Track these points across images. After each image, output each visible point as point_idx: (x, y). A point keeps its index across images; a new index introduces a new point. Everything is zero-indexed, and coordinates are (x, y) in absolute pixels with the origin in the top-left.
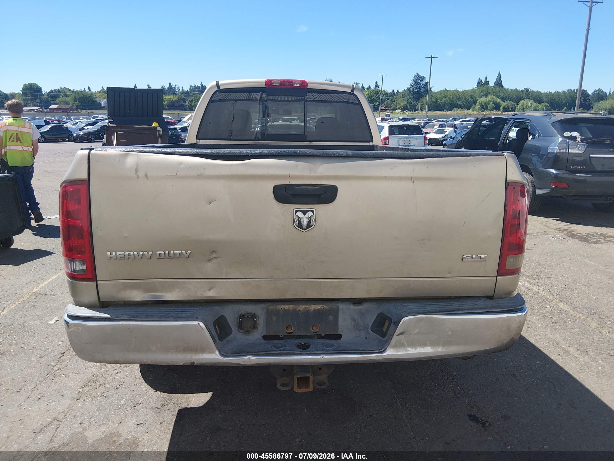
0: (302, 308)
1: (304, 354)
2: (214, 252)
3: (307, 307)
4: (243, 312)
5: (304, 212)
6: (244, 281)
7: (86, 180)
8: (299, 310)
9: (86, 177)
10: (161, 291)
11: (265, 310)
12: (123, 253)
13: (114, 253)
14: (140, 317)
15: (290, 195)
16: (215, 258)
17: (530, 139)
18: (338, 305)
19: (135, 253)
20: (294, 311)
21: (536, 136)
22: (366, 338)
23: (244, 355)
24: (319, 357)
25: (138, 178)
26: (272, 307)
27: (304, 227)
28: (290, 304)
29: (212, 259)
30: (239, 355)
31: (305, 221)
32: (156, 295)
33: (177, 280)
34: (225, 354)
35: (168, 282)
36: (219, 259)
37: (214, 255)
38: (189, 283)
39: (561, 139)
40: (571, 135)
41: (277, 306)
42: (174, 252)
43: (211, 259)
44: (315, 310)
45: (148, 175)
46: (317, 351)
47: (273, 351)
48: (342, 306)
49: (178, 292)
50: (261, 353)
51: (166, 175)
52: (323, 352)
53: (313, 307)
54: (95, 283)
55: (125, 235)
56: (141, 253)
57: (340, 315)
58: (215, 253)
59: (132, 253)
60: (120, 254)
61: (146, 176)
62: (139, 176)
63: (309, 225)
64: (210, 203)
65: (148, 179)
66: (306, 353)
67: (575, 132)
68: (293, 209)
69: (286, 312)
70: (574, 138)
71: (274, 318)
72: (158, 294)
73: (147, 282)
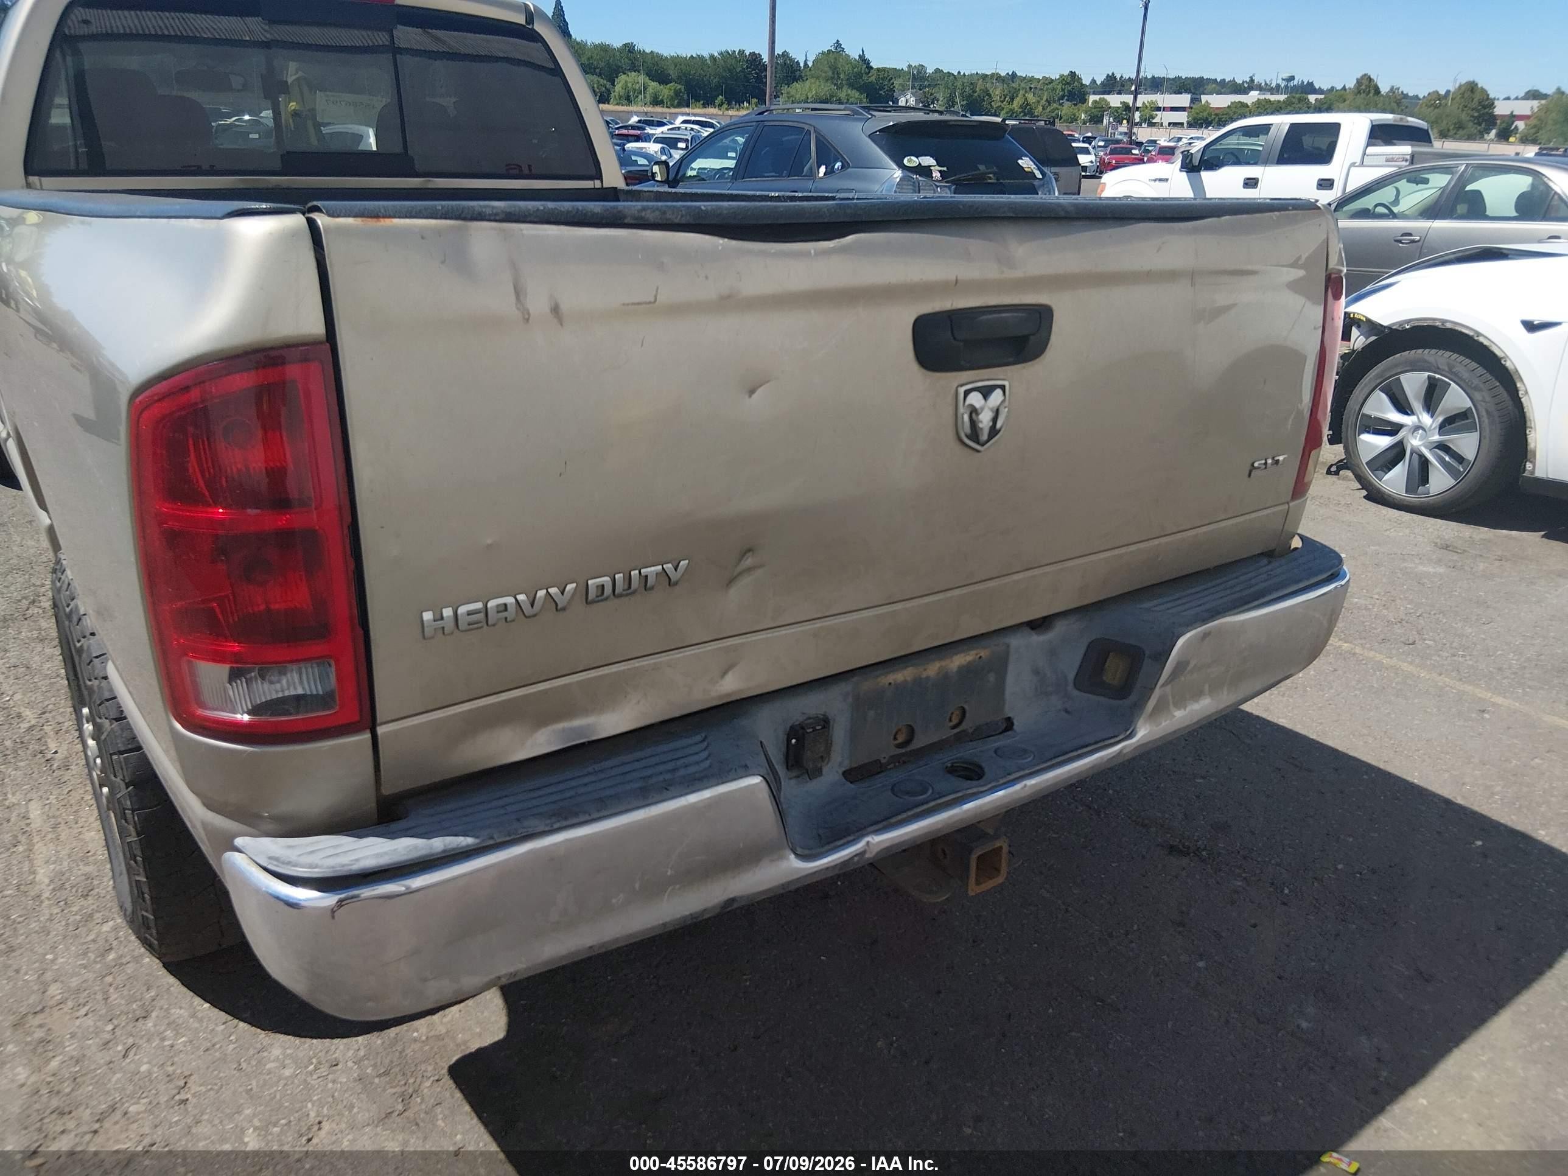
0: (932, 669)
1: (982, 792)
2: (750, 550)
3: (943, 663)
4: (797, 718)
5: (986, 392)
6: (818, 624)
7: (321, 343)
8: (928, 678)
9: (316, 327)
10: (585, 712)
11: (850, 700)
12: (479, 605)
13: (448, 612)
14: (585, 812)
15: (962, 344)
16: (749, 570)
17: (821, 174)
18: (1007, 640)
19: (521, 597)
20: (918, 682)
21: (836, 167)
22: (1067, 711)
23: (854, 840)
24: (1018, 787)
25: (528, 320)
26: (867, 685)
27: (984, 436)
28: (907, 667)
29: (740, 574)
30: (841, 842)
31: (985, 419)
32: (572, 729)
33: (636, 664)
34: (807, 852)
35: (607, 675)
36: (759, 573)
37: (748, 561)
38: (670, 666)
39: (898, 174)
40: (920, 164)
41: (879, 679)
42: (640, 572)
43: (735, 577)
44: (961, 669)
45: (564, 307)
46: (1009, 774)
47: (917, 806)
48: (1016, 642)
49: (639, 702)
50: (893, 820)
51: (624, 304)
52: (1022, 773)
53: (958, 661)
54: (367, 736)
55: (489, 541)
56: (541, 593)
57: (1011, 668)
58: (750, 554)
59: (510, 600)
60: (469, 613)
61: (556, 310)
62: (529, 314)
63: (994, 431)
64: (752, 392)
65: (561, 325)
66: (989, 786)
67: (925, 155)
68: (956, 385)
69: (900, 689)
70: (925, 171)
71: (871, 714)
72: (577, 722)
73: (545, 692)
